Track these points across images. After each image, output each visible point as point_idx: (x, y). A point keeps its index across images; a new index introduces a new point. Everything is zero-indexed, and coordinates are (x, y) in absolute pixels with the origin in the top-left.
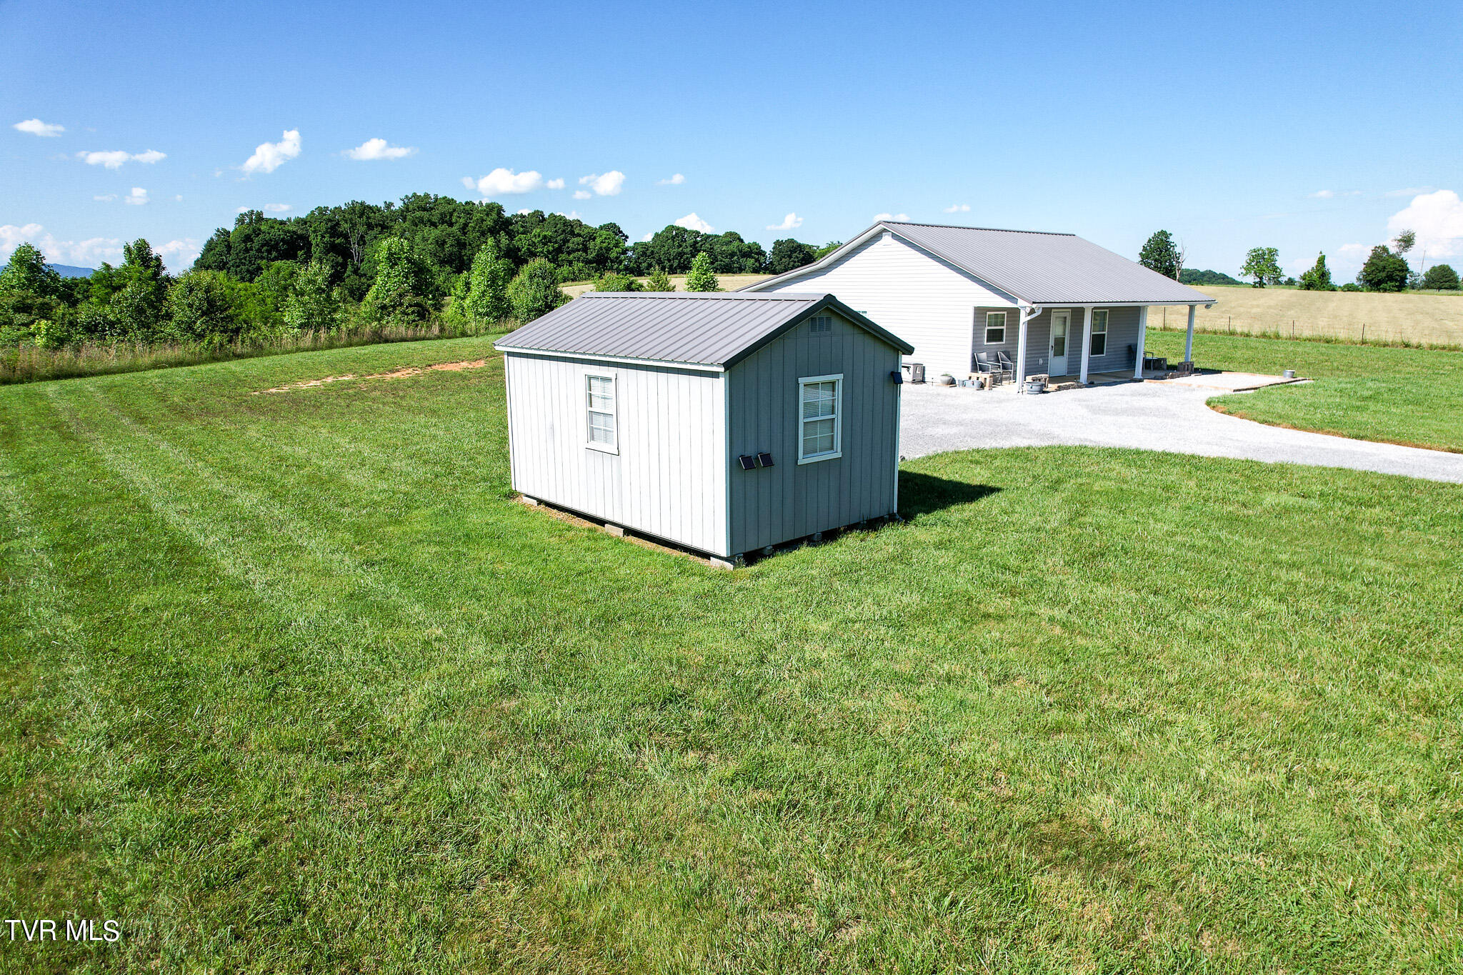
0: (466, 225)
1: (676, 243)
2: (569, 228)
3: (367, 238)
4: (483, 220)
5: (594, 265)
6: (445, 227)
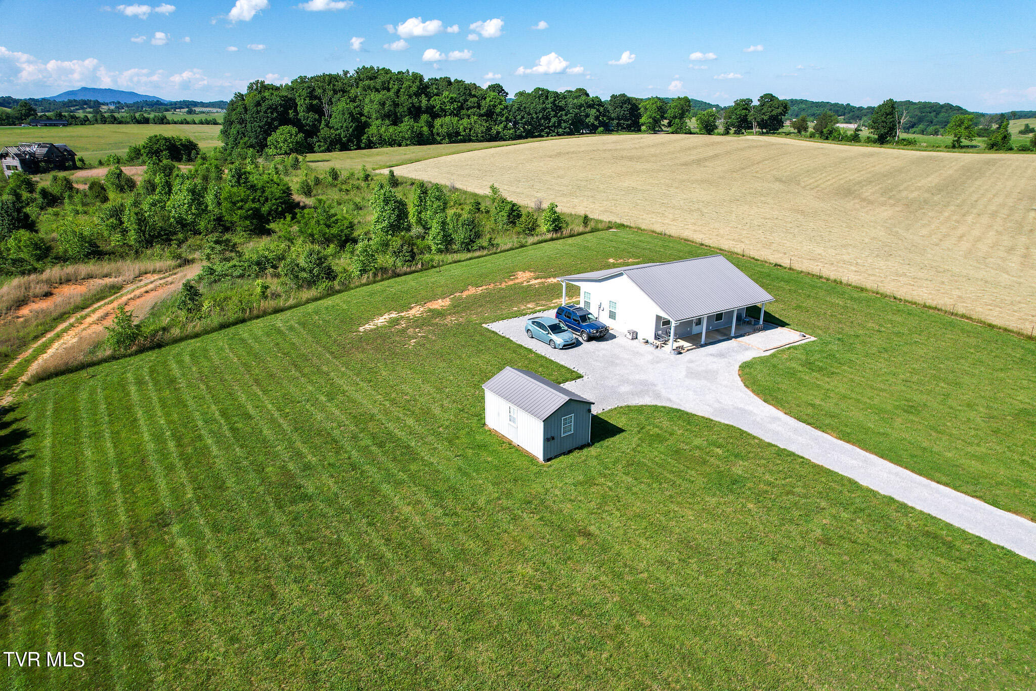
3: (334, 100)
4: (410, 87)
5: (485, 118)
6: (385, 92)
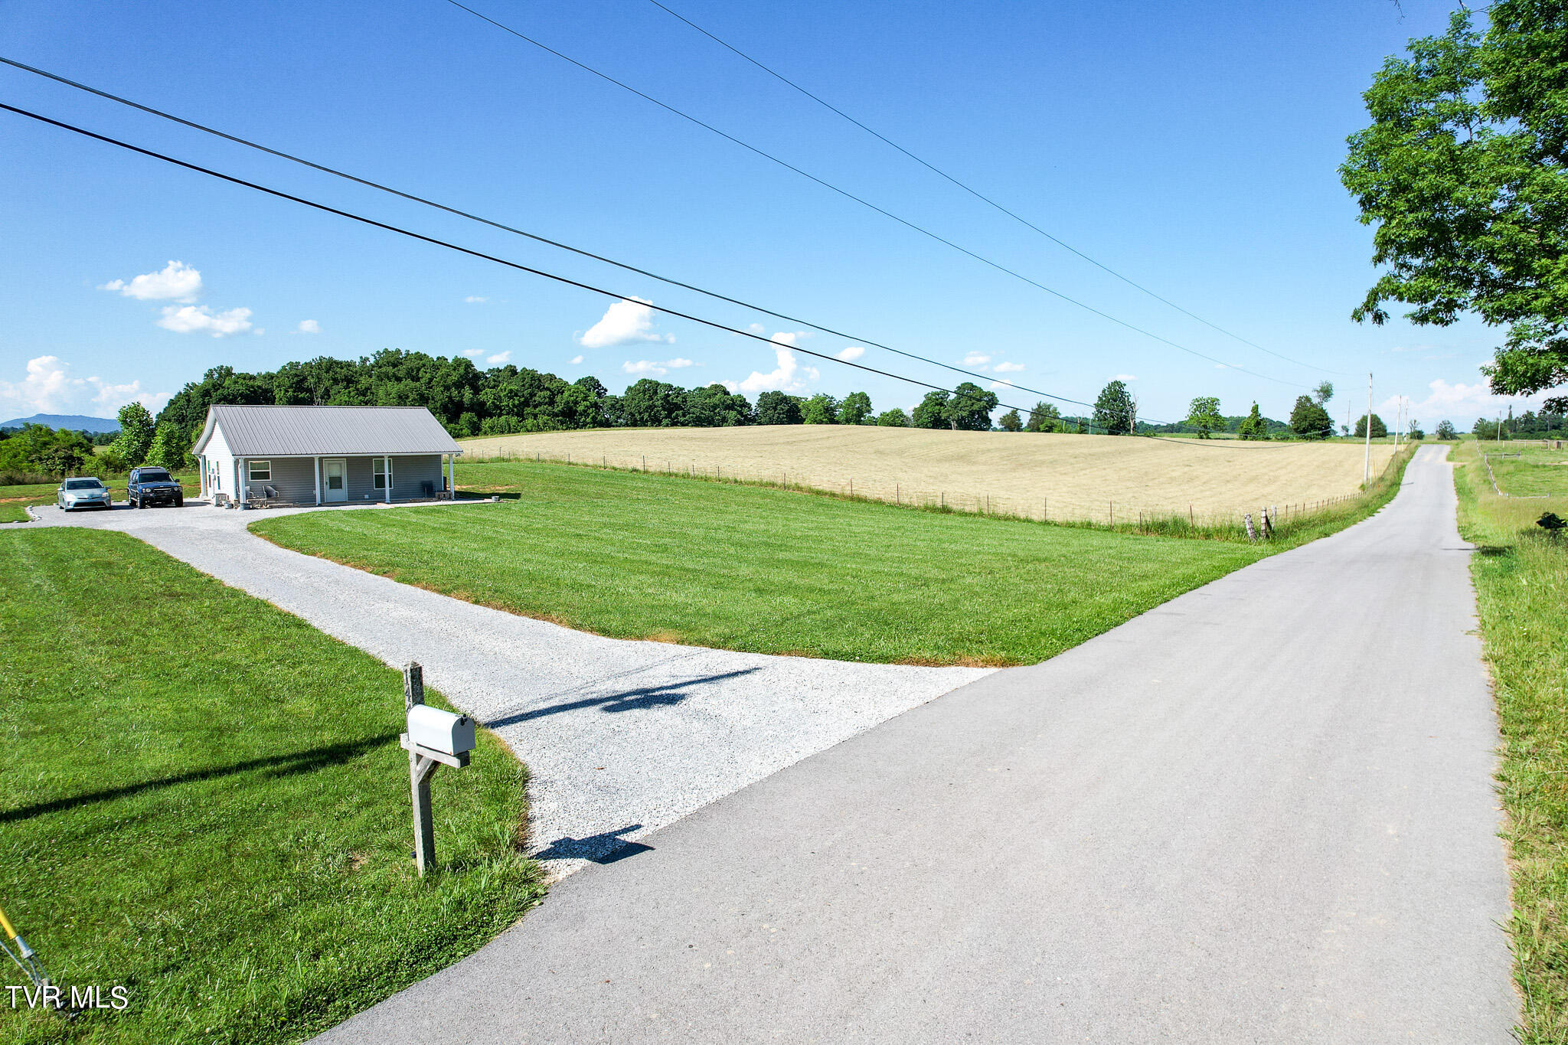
0: (431, 380)
1: (647, 397)
2: (536, 381)
3: (332, 392)
4: (449, 375)
5: (560, 418)
6: (409, 381)
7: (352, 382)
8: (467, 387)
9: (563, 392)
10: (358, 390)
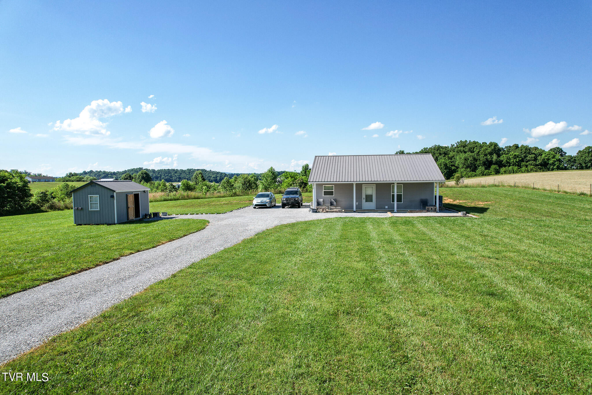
6: (469, 153)
7: (447, 154)
8: (495, 154)
9: (542, 154)
10: (449, 157)
